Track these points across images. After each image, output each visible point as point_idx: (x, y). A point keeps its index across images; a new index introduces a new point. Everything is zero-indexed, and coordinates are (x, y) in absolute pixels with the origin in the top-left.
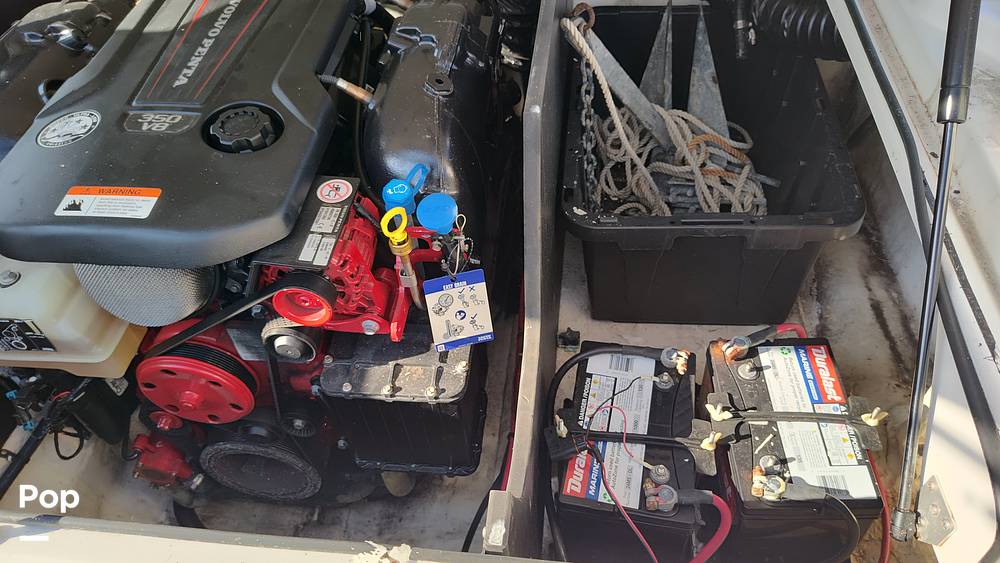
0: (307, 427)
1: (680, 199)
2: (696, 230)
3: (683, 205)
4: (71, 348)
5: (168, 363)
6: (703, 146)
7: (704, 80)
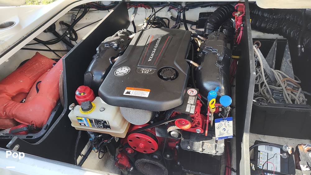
0: (170, 157)
1: (277, 97)
2: (293, 109)
3: (278, 99)
4: (115, 129)
5: (137, 135)
6: (286, 81)
7: (287, 62)
